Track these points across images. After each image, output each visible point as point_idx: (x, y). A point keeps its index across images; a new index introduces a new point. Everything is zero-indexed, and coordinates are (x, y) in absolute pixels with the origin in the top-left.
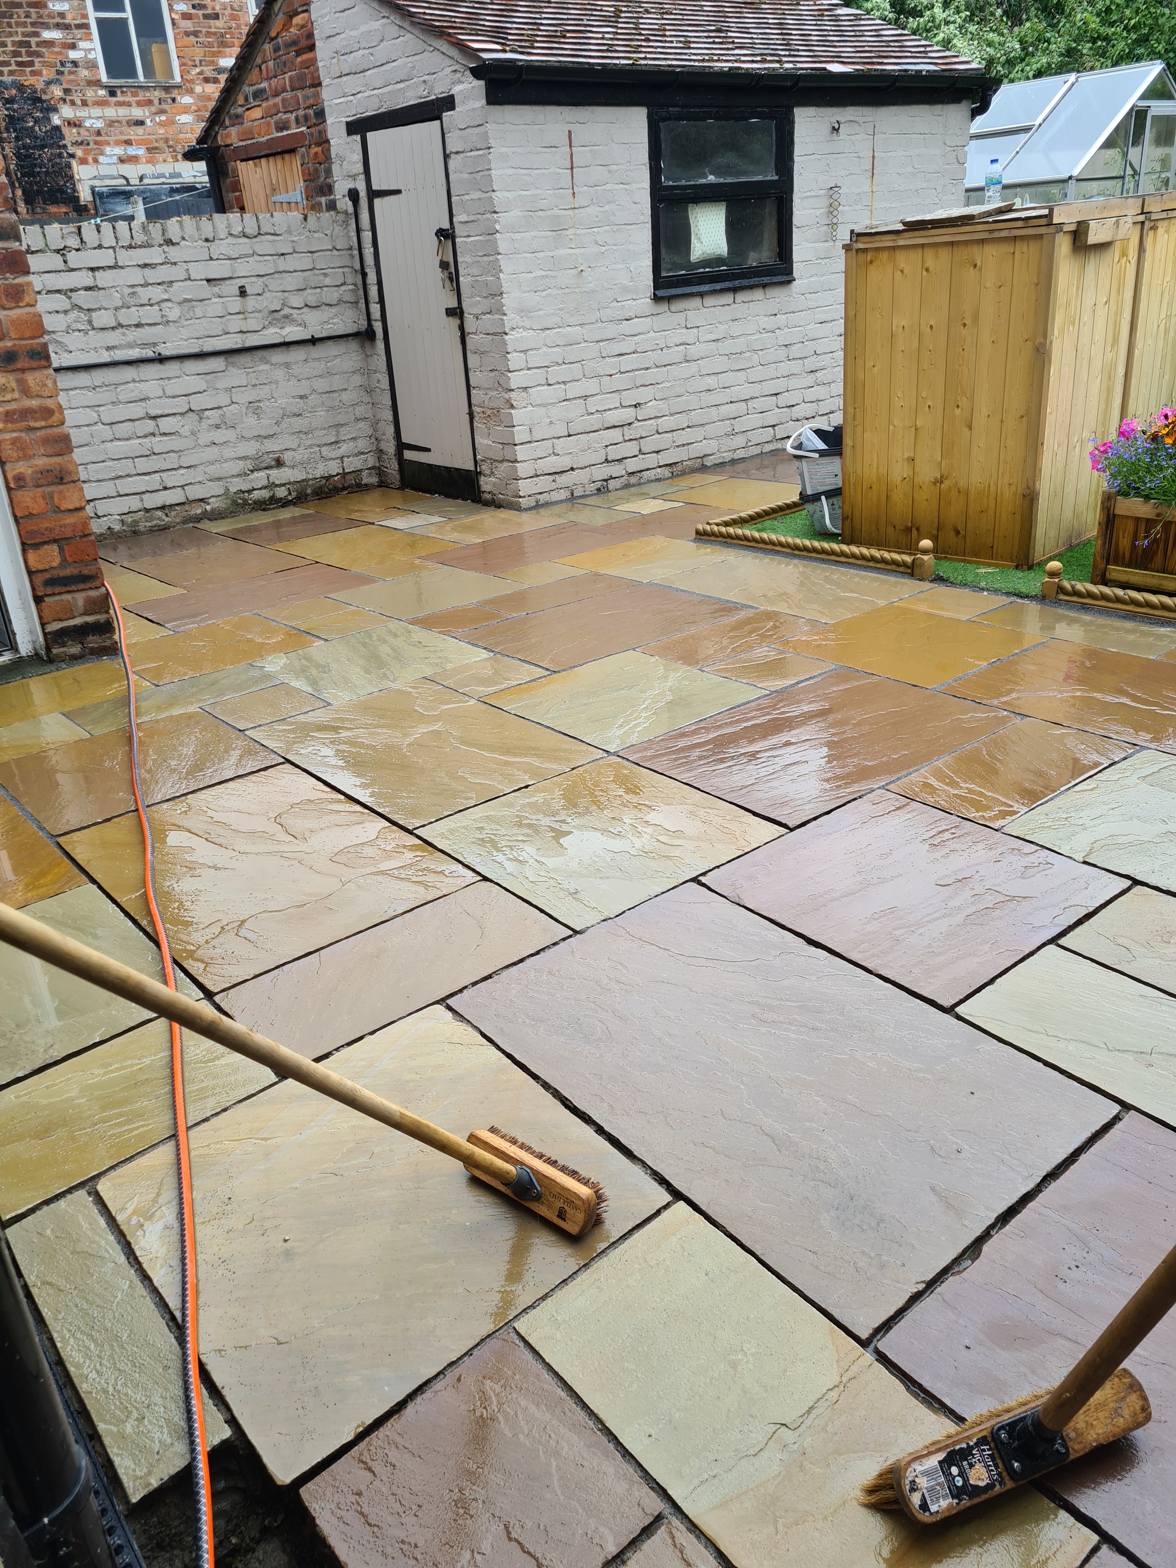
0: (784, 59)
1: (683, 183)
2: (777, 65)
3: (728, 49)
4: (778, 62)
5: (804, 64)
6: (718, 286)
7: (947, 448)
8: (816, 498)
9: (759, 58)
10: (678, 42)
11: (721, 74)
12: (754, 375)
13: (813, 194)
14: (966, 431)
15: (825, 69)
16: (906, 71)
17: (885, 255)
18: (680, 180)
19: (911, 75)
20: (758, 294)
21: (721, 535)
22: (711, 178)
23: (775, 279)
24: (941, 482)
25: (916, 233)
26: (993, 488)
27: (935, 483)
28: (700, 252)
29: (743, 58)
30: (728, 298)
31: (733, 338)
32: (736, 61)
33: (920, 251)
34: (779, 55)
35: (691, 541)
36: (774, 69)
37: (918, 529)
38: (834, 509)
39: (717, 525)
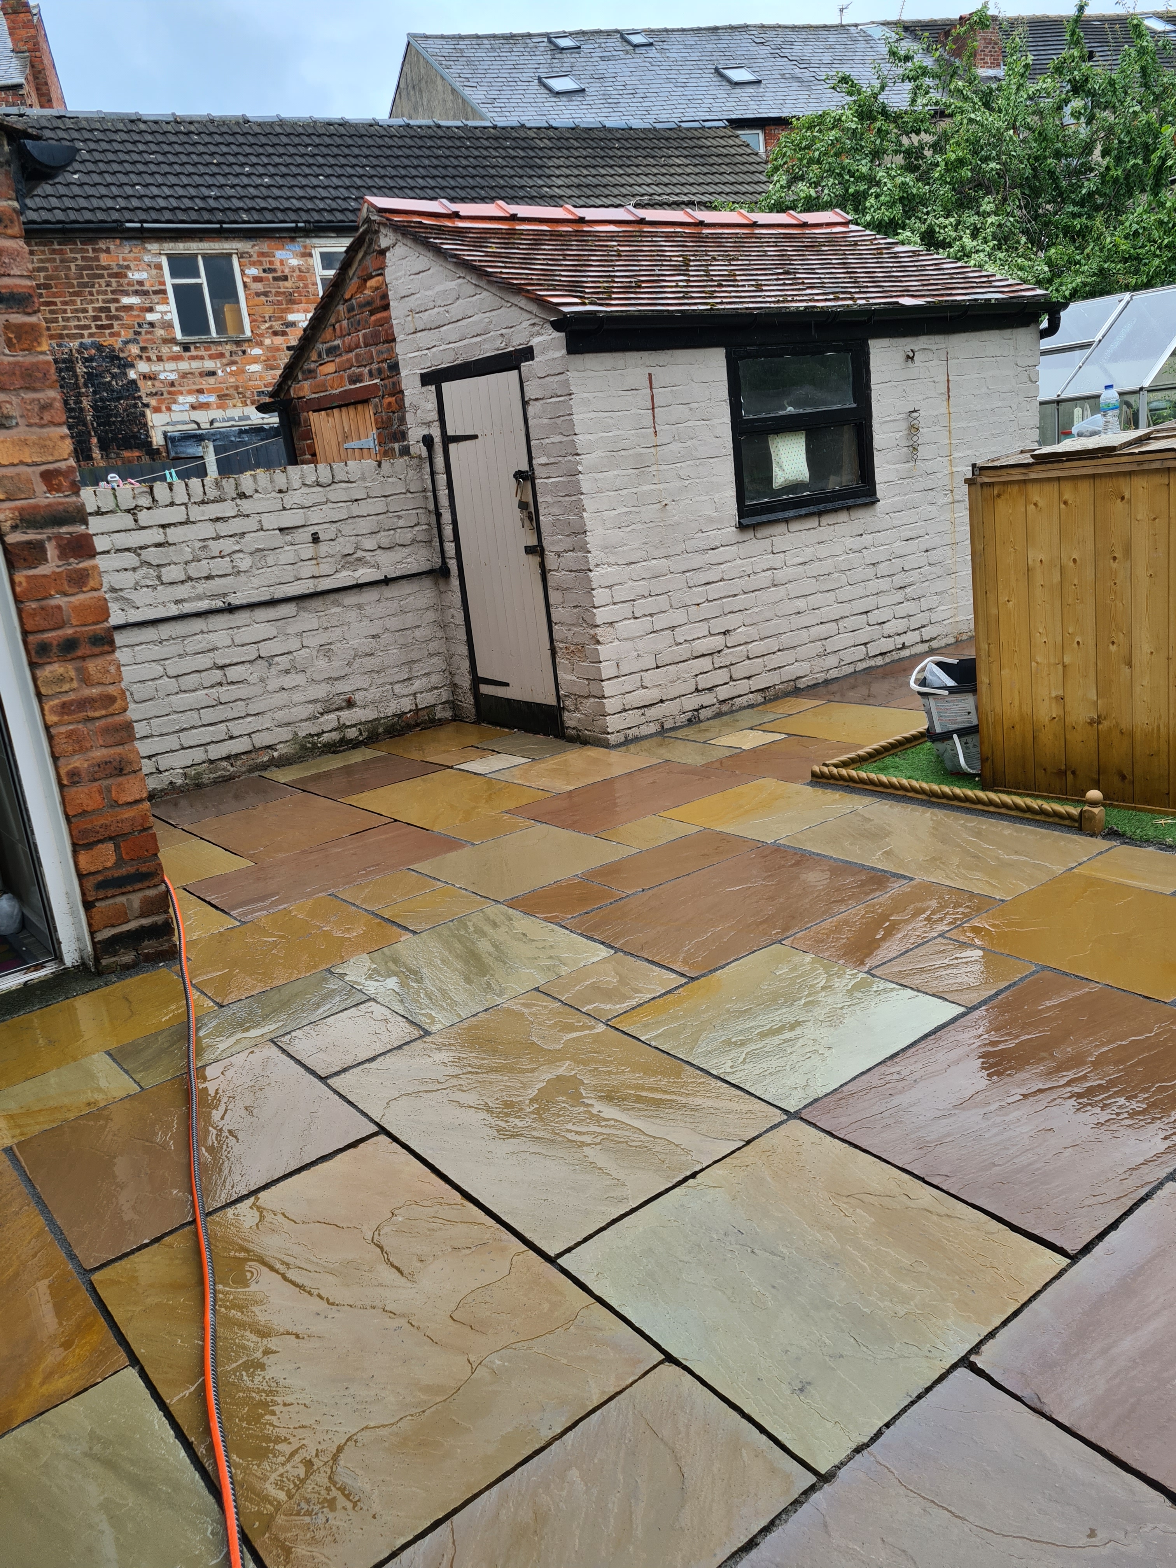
0: (857, 296)
1: (763, 415)
2: (851, 302)
3: (799, 290)
4: (850, 299)
5: (877, 300)
6: (803, 511)
7: (1103, 687)
8: (946, 736)
9: (831, 297)
10: (749, 286)
11: (797, 313)
12: (843, 594)
13: (891, 418)
14: (1127, 670)
15: (897, 303)
16: (975, 300)
17: (1015, 489)
18: (760, 412)
19: (981, 304)
20: (843, 516)
21: (841, 778)
22: (790, 409)
23: (860, 501)
24: (1099, 723)
25: (1049, 466)
26: (1163, 730)
27: (1091, 723)
28: (783, 479)
29: (816, 298)
30: (813, 522)
31: (820, 560)
32: (810, 300)
33: (1056, 484)
34: (850, 293)
35: (808, 784)
36: (848, 306)
37: (1074, 773)
38: (967, 748)
39: (836, 766)
